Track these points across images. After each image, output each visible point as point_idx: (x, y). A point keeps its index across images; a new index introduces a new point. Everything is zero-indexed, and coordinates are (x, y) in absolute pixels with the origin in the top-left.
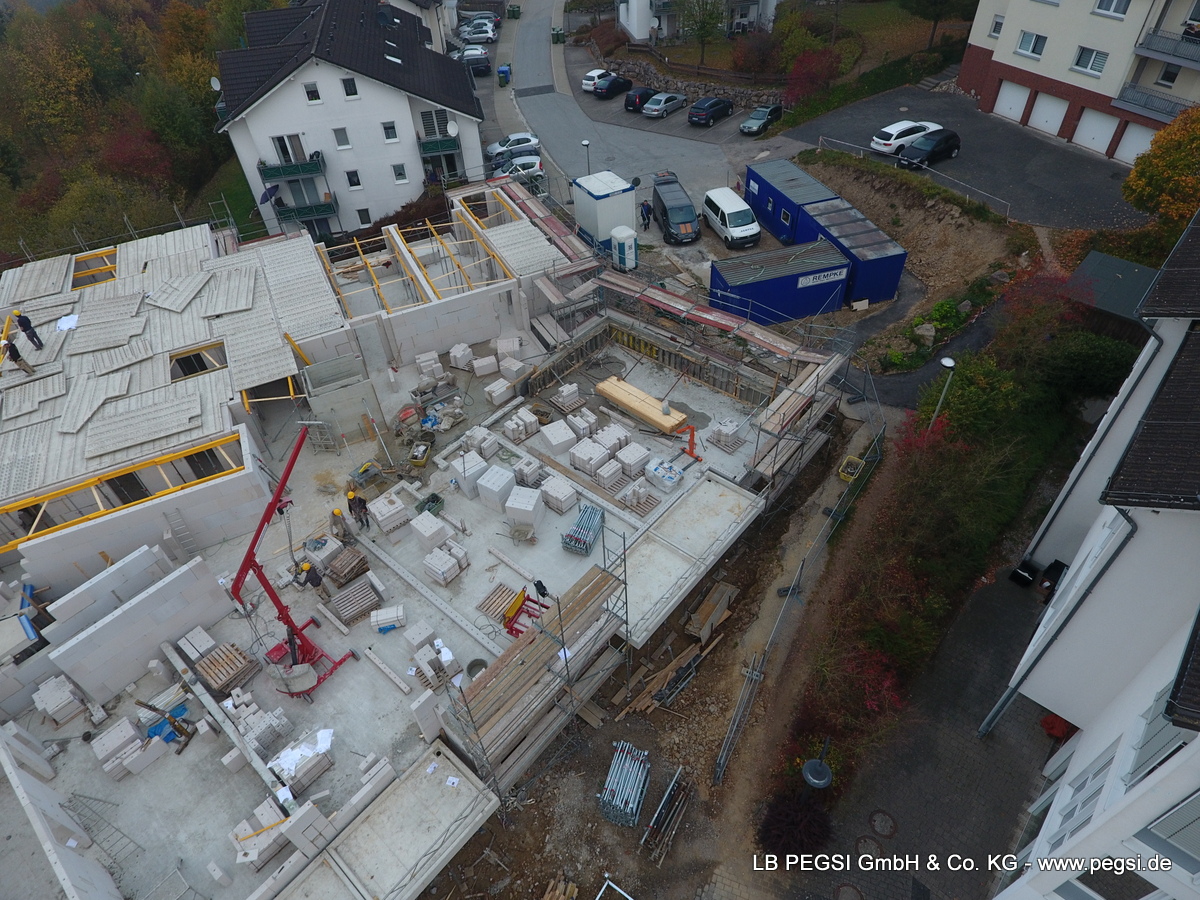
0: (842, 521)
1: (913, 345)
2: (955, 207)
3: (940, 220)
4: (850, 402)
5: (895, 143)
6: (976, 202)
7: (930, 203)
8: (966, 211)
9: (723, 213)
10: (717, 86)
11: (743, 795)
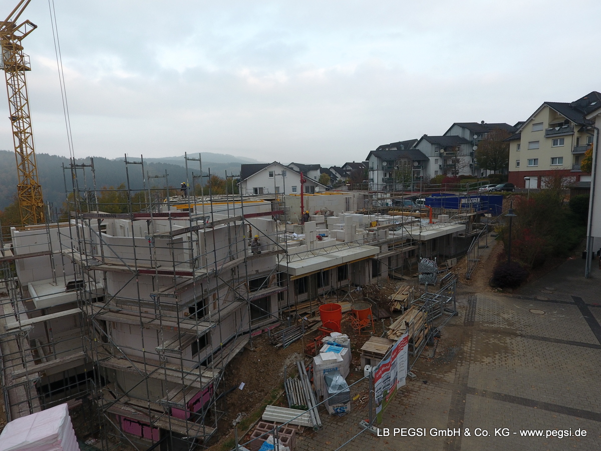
11: (480, 282)
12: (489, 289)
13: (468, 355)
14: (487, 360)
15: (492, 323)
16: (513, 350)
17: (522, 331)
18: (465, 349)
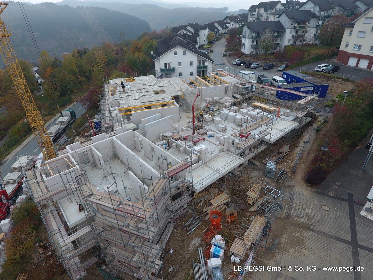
0: (318, 131)
1: (333, 102)
2: (340, 79)
3: (336, 83)
4: (317, 112)
5: (322, 68)
6: (346, 78)
7: (333, 79)
8: (343, 80)
9: (277, 80)
10: (270, 62)
11: (300, 176)
12: (303, 183)
13: (283, 246)
14: (292, 251)
15: (300, 217)
16: (306, 243)
17: (313, 225)
18: (282, 241)
